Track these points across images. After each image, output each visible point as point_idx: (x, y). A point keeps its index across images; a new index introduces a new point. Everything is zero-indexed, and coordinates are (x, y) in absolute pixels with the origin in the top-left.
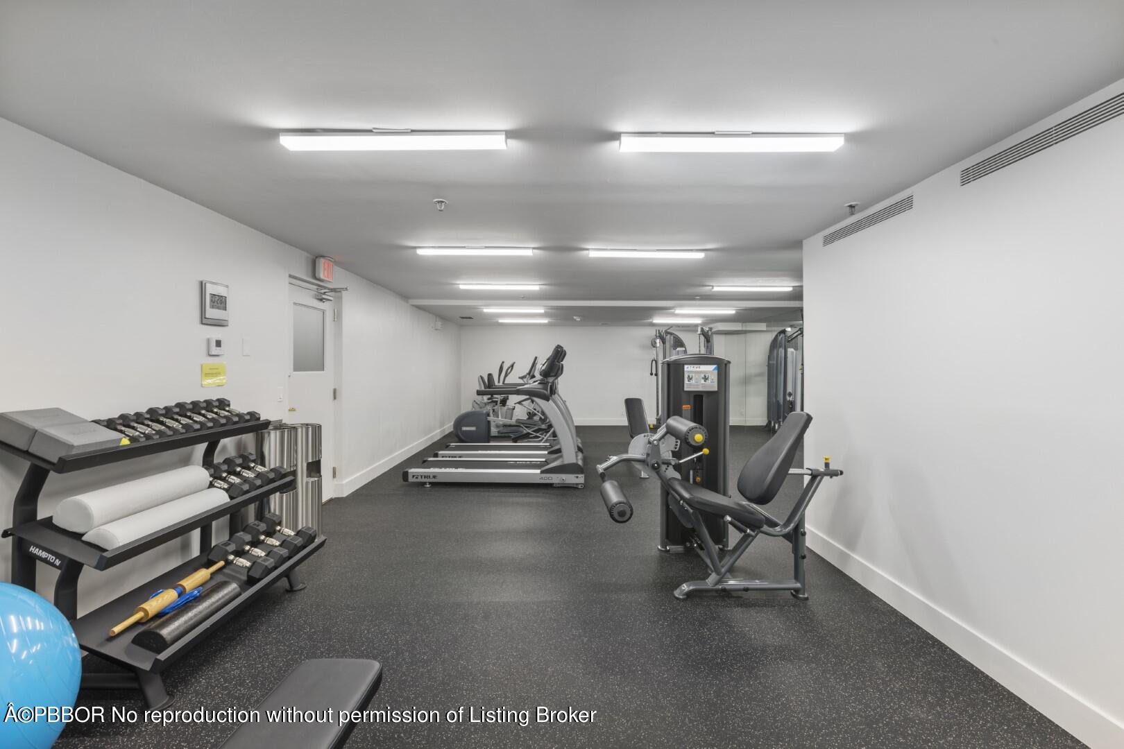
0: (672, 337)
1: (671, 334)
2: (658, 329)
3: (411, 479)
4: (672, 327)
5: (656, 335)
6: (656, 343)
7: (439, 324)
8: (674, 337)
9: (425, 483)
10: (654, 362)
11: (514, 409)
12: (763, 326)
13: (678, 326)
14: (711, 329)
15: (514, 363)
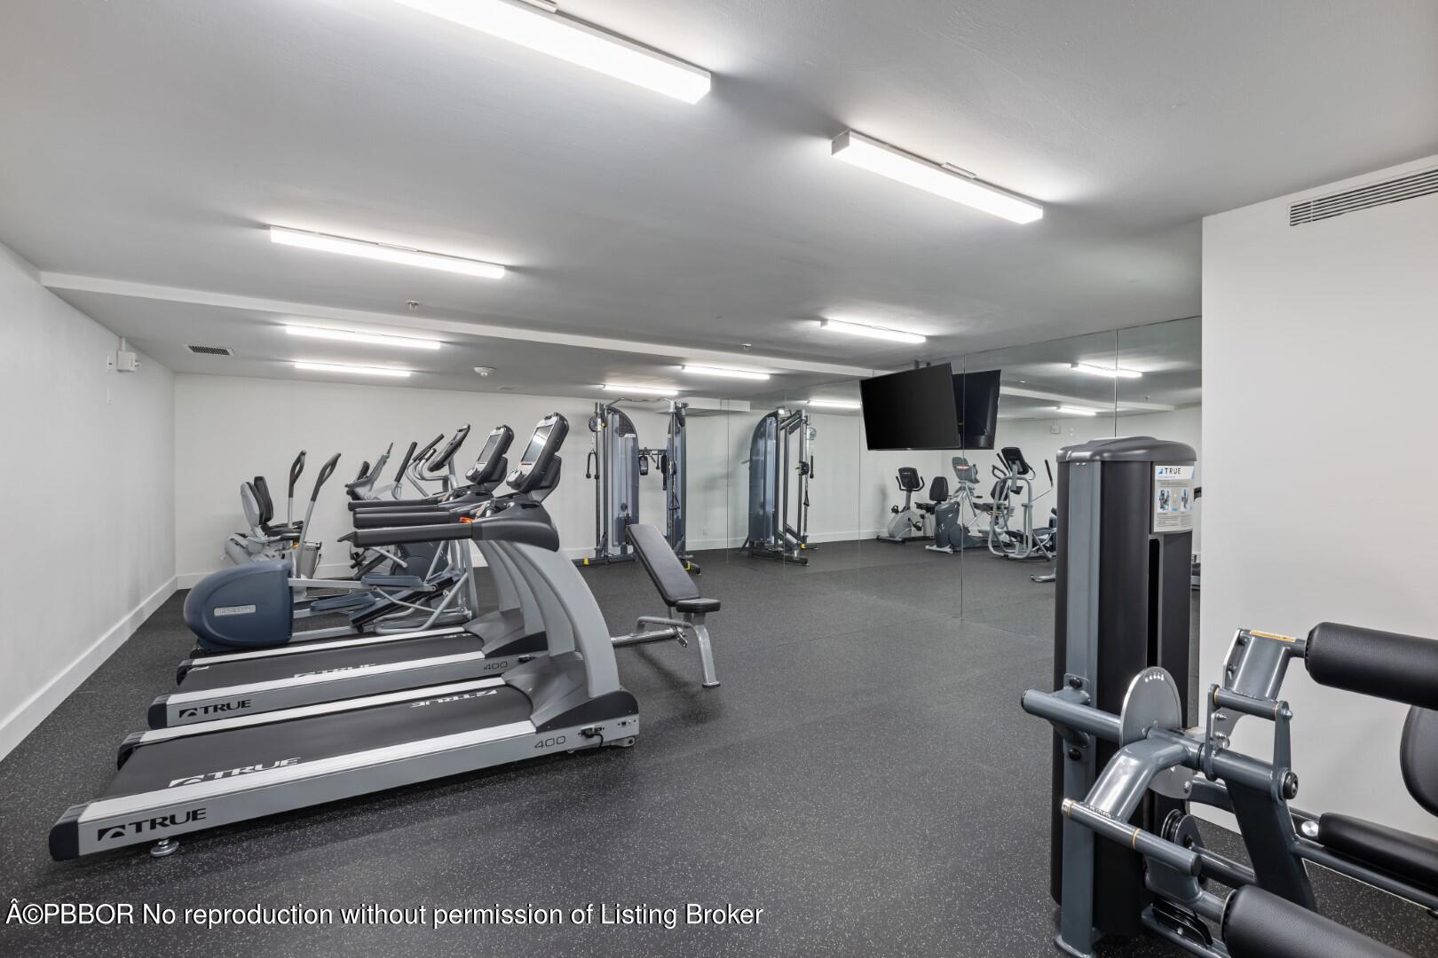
0: (617, 417)
1: (615, 411)
2: (599, 401)
3: (88, 845)
4: (619, 400)
5: (596, 413)
6: (596, 424)
7: (130, 359)
8: (620, 416)
9: (154, 843)
10: (593, 457)
11: (318, 548)
12: (745, 406)
13: (628, 398)
14: (685, 405)
15: (340, 455)
